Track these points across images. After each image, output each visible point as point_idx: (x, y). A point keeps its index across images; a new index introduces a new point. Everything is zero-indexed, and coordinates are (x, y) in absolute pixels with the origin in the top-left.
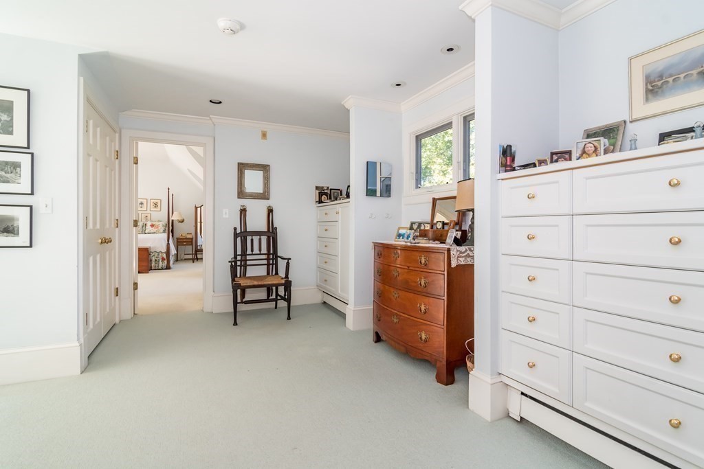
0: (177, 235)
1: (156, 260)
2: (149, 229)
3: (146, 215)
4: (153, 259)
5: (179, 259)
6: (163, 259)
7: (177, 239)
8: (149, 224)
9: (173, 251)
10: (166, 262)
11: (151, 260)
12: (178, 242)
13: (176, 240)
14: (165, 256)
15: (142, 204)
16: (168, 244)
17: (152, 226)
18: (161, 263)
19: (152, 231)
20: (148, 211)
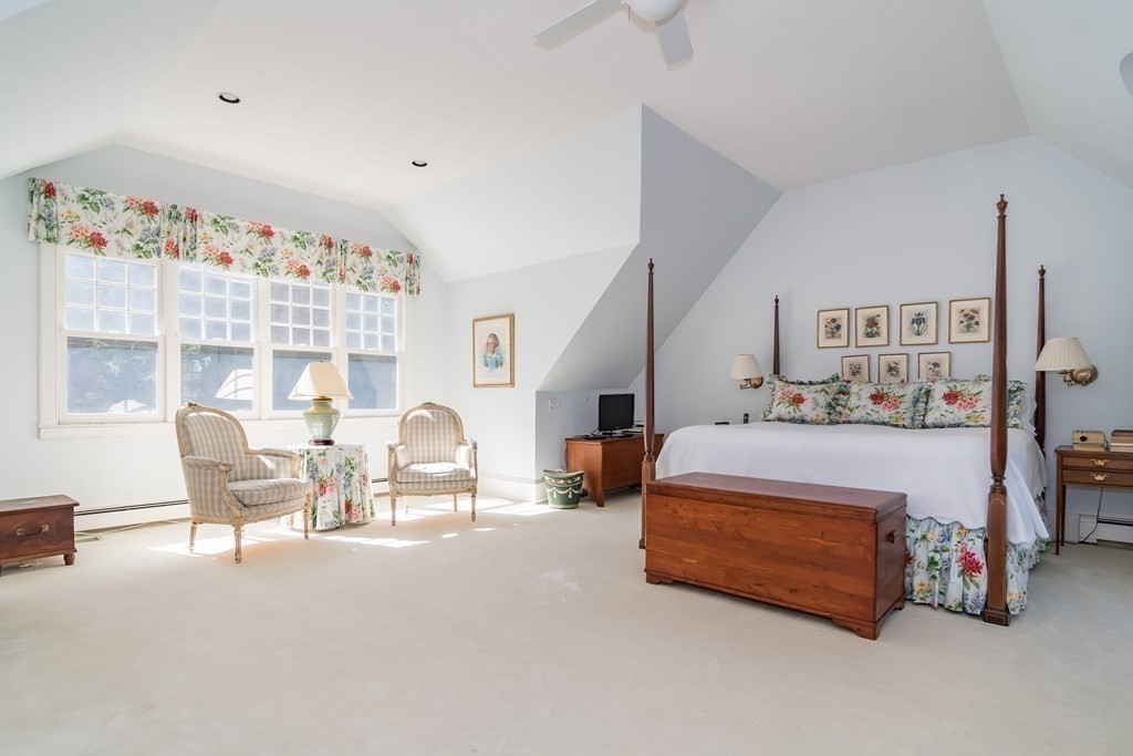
0: (1061, 433)
1: (932, 562)
2: (939, 409)
3: (934, 358)
4: (921, 554)
5: (1070, 535)
6: (970, 566)
7: (1061, 454)
8: (940, 389)
9: (1027, 527)
10: (982, 579)
11: (908, 559)
12: (1062, 467)
13: (1052, 457)
14: (977, 548)
15: (919, 320)
16: (998, 491)
17: (951, 397)
18: (955, 581)
19: (949, 419)
20: (943, 345)
